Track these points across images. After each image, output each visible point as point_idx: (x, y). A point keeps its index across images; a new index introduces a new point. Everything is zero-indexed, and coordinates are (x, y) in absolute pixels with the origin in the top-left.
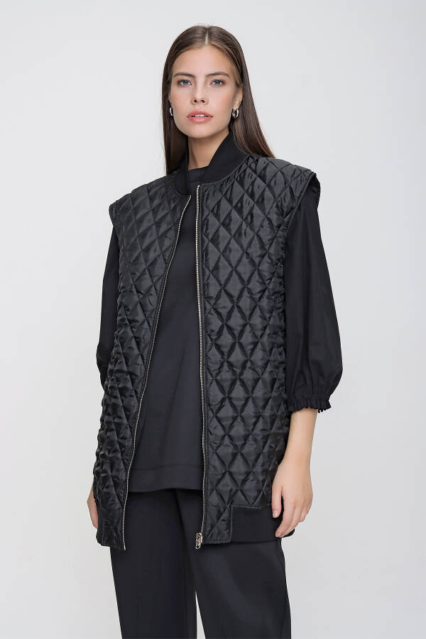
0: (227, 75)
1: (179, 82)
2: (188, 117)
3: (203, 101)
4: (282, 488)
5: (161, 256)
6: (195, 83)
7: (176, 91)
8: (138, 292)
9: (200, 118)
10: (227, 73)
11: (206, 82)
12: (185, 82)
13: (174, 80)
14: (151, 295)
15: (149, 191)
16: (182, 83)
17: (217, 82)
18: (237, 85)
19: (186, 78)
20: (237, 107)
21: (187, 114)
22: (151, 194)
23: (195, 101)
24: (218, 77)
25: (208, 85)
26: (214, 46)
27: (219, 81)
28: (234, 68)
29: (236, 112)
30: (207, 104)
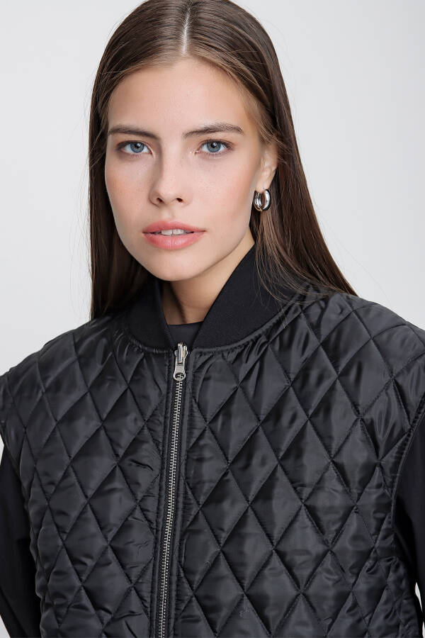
0: (238, 130)
2: (145, 233)
3: (180, 200)
5: (138, 514)
8: (97, 607)
10: (234, 123)
11: (185, 151)
12: (137, 147)
14: (132, 614)
15: (77, 346)
16: (128, 149)
17: (215, 146)
19: (136, 138)
20: (267, 186)
22: (81, 351)
23: (160, 199)
25: (191, 155)
27: (219, 145)
28: (254, 104)
29: (262, 197)
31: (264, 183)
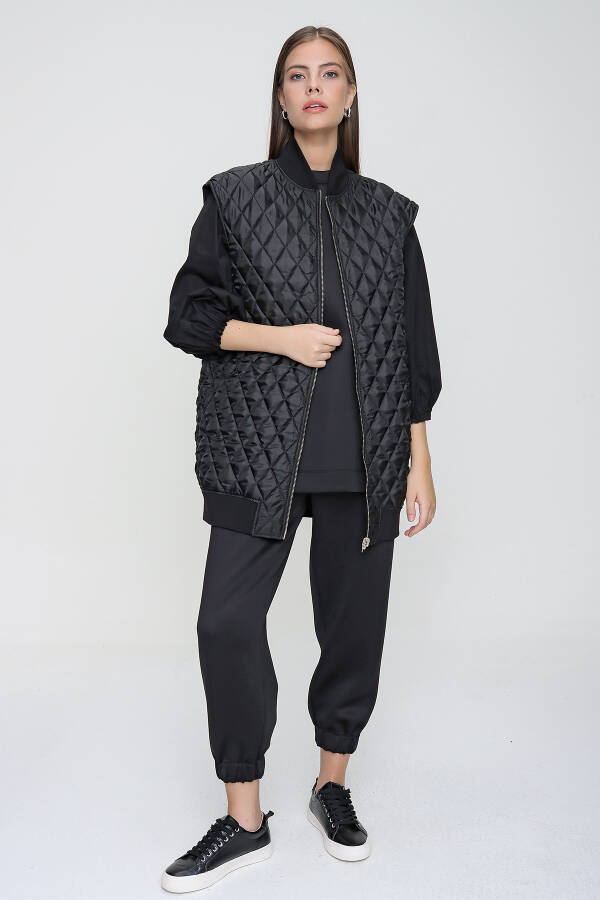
0: (340, 67)
1: (292, 78)
2: (303, 109)
3: (318, 90)
4: (416, 494)
6: (309, 75)
7: (288, 85)
10: (339, 63)
11: (319, 73)
12: (299, 75)
13: (287, 76)
16: (295, 78)
18: (349, 81)
19: (299, 71)
21: (302, 107)
23: (310, 91)
24: (330, 69)
25: (322, 76)
26: (324, 38)
27: (332, 74)
29: (348, 112)
30: (322, 93)
31: (348, 106)
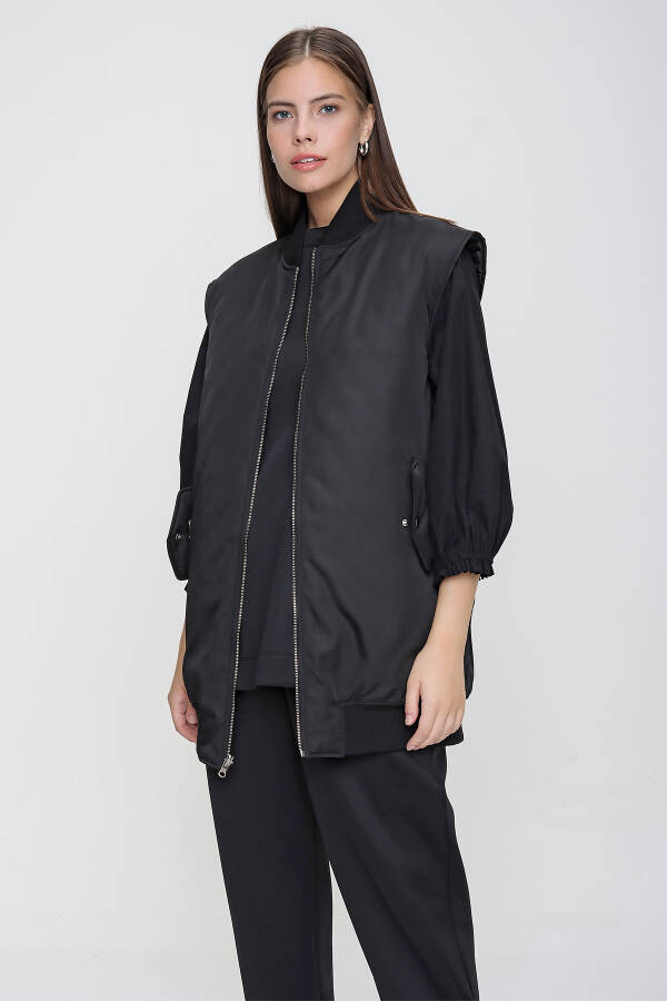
0: (341, 97)
1: (276, 115)
2: (292, 164)
3: (309, 140)
4: (421, 684)
6: (297, 115)
7: (272, 128)
9: (309, 164)
10: (340, 94)
11: (311, 112)
12: (284, 114)
13: (270, 113)
16: (279, 116)
17: (329, 108)
18: (362, 110)
19: (284, 108)
20: (366, 139)
21: (289, 160)
23: (298, 140)
24: (329, 102)
25: (315, 115)
26: (318, 57)
27: (331, 107)
28: (351, 84)
29: (364, 147)
30: (316, 142)
31: (364, 139)
